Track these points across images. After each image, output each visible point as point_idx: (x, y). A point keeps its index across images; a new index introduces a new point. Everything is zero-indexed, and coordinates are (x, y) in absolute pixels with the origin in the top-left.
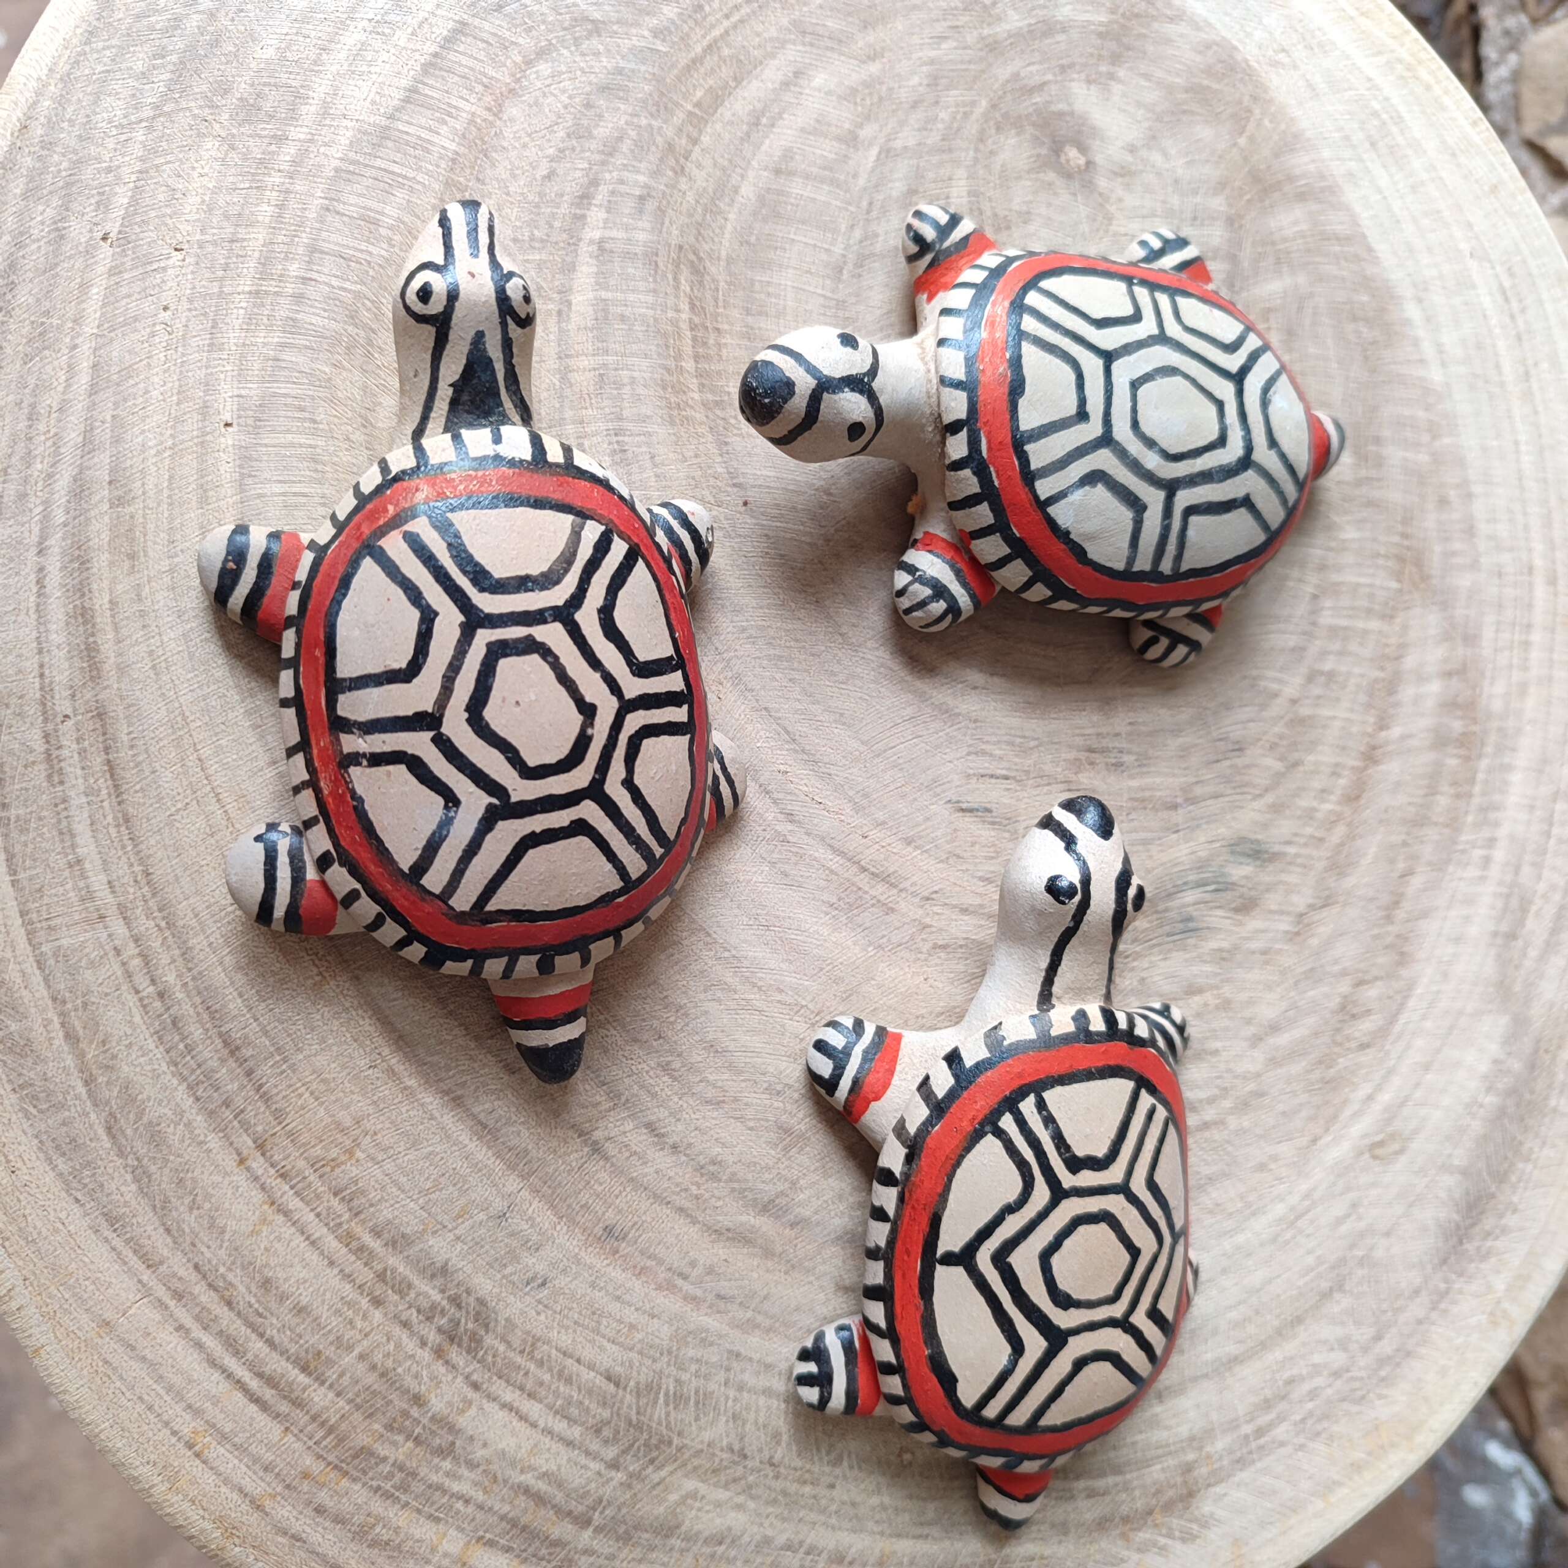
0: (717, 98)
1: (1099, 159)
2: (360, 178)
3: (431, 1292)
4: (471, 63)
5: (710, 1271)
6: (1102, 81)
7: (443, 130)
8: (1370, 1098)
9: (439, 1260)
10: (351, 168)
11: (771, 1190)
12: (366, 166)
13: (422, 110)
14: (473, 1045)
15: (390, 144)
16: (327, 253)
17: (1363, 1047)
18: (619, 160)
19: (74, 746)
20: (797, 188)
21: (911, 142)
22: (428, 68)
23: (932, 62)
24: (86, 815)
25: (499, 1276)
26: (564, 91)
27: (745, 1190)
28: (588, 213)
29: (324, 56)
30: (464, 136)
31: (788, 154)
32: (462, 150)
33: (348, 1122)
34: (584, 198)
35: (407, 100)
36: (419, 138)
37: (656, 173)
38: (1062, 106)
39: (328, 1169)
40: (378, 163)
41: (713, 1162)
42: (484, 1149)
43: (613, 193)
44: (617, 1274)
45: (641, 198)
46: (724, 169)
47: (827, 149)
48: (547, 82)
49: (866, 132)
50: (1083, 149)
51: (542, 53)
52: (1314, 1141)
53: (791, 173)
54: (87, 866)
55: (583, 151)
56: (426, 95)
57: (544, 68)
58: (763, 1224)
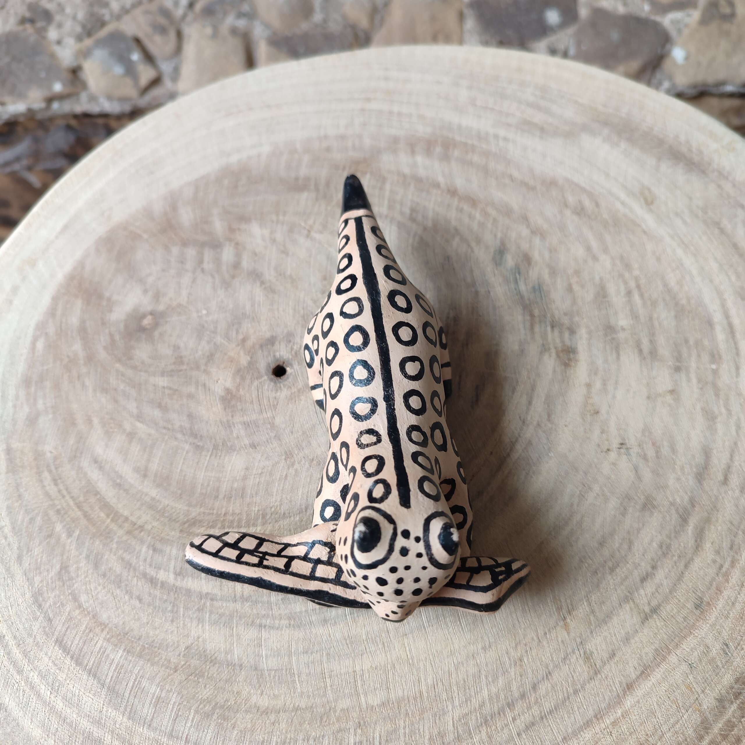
0: (105, 506)
1: (149, 308)
2: (134, 706)
3: (732, 709)
4: (77, 638)
5: (718, 552)
6: (111, 304)
7: (112, 656)
8: (623, 203)
9: (714, 703)
10: (128, 710)
11: (675, 516)
12: (128, 701)
13: (100, 668)
14: (599, 676)
15: (117, 687)
16: (173, 727)
17: (597, 205)
18: (134, 561)
20: (154, 467)
21: (135, 404)
22: (78, 663)
23: (95, 391)
25: (723, 670)
26: (96, 588)
27: (675, 531)
28: (160, 579)
29: (68, 721)
30: (116, 645)
31: (137, 470)
32: (123, 647)
34: (153, 581)
35: (95, 676)
36: (115, 670)
37: (142, 542)
38: (122, 326)
40: (127, 695)
41: (661, 547)
42: (654, 673)
43: (151, 565)
44: (721, 603)
45: (155, 550)
46: (142, 505)
47: (135, 449)
48: (91, 597)
49: (127, 426)
50: (144, 316)
51: (75, 599)
52: (645, 232)
53: (146, 469)
55: (128, 580)
56: (93, 665)
57: (83, 598)
58: (693, 522)
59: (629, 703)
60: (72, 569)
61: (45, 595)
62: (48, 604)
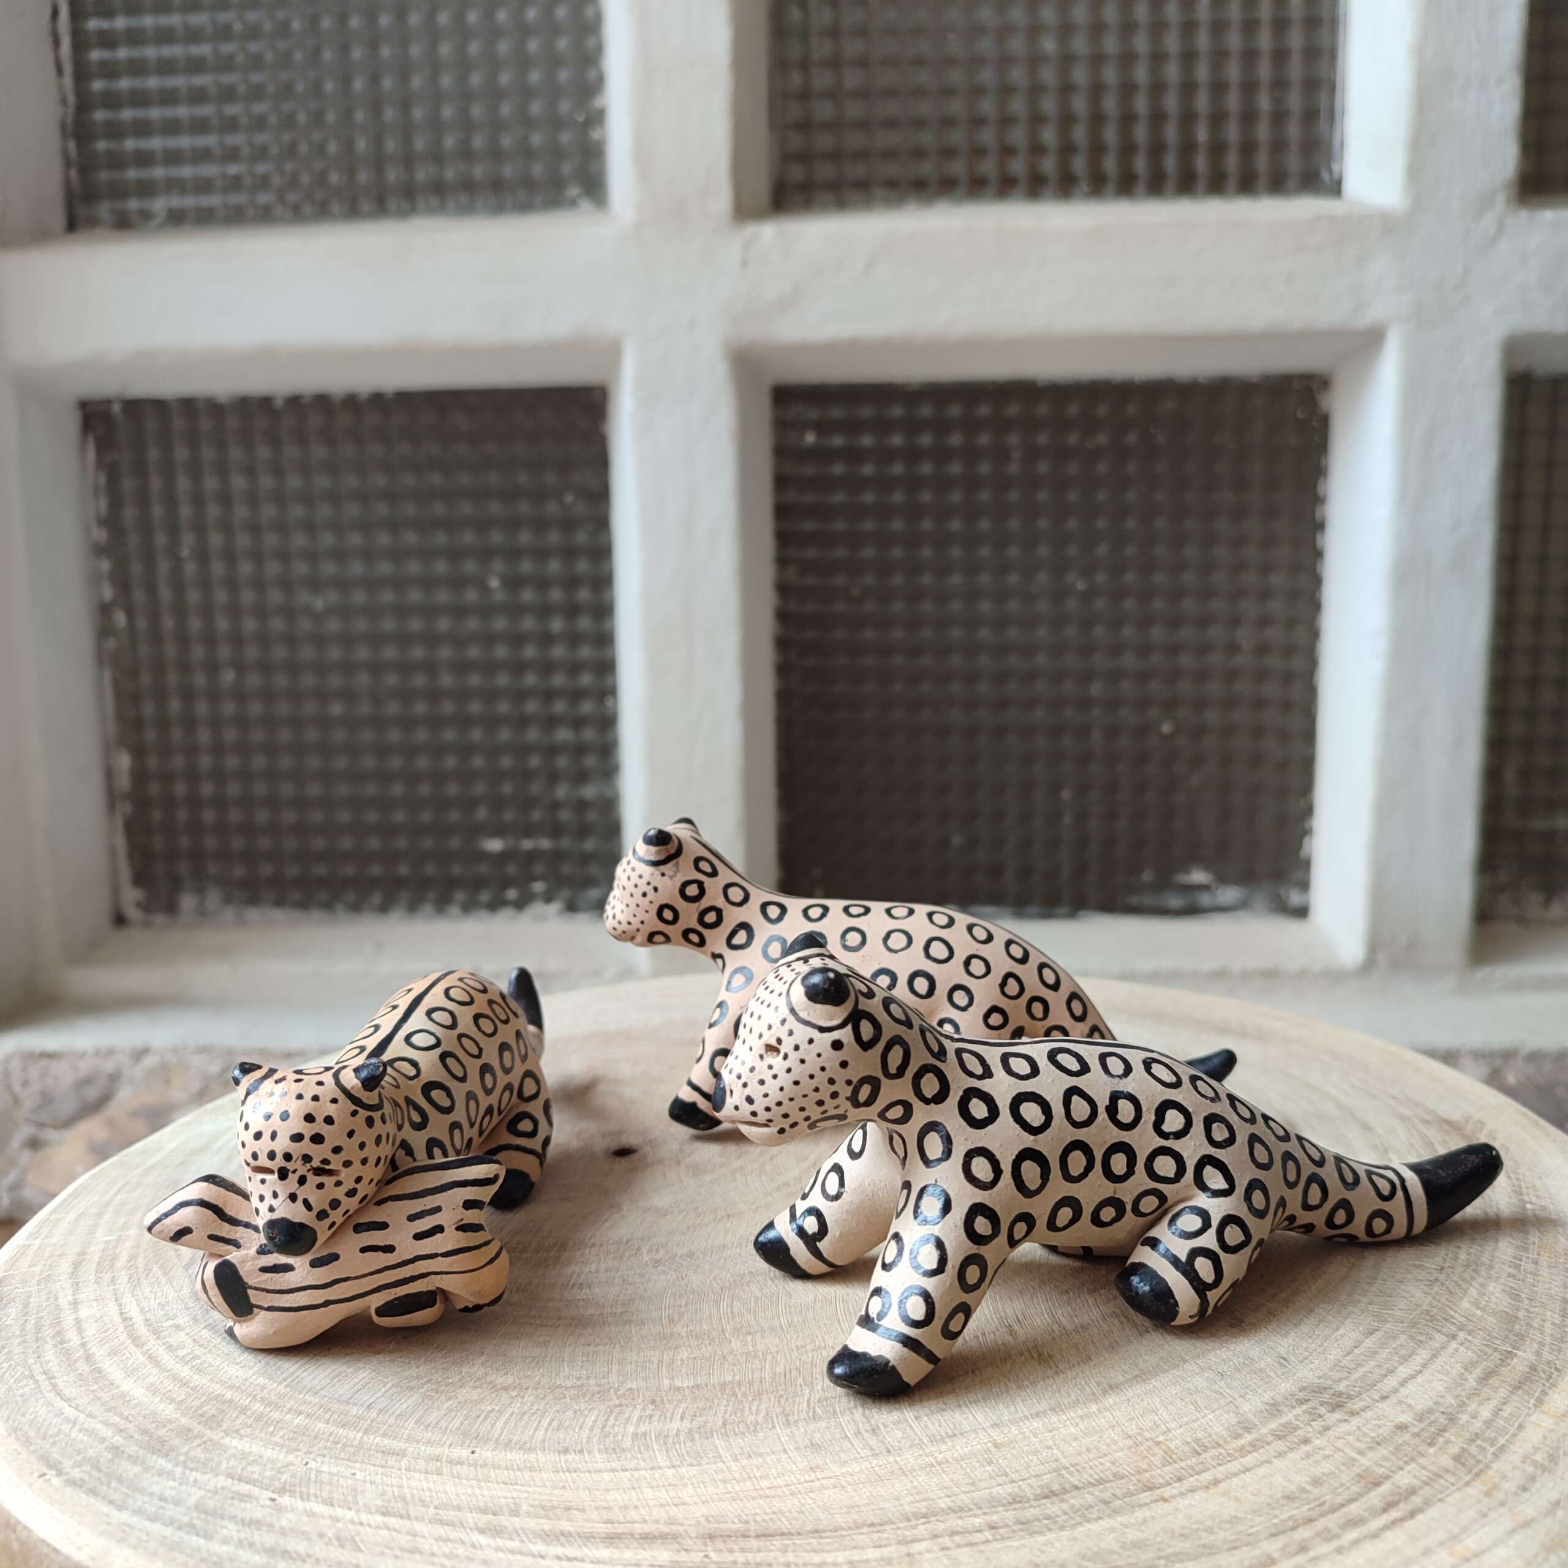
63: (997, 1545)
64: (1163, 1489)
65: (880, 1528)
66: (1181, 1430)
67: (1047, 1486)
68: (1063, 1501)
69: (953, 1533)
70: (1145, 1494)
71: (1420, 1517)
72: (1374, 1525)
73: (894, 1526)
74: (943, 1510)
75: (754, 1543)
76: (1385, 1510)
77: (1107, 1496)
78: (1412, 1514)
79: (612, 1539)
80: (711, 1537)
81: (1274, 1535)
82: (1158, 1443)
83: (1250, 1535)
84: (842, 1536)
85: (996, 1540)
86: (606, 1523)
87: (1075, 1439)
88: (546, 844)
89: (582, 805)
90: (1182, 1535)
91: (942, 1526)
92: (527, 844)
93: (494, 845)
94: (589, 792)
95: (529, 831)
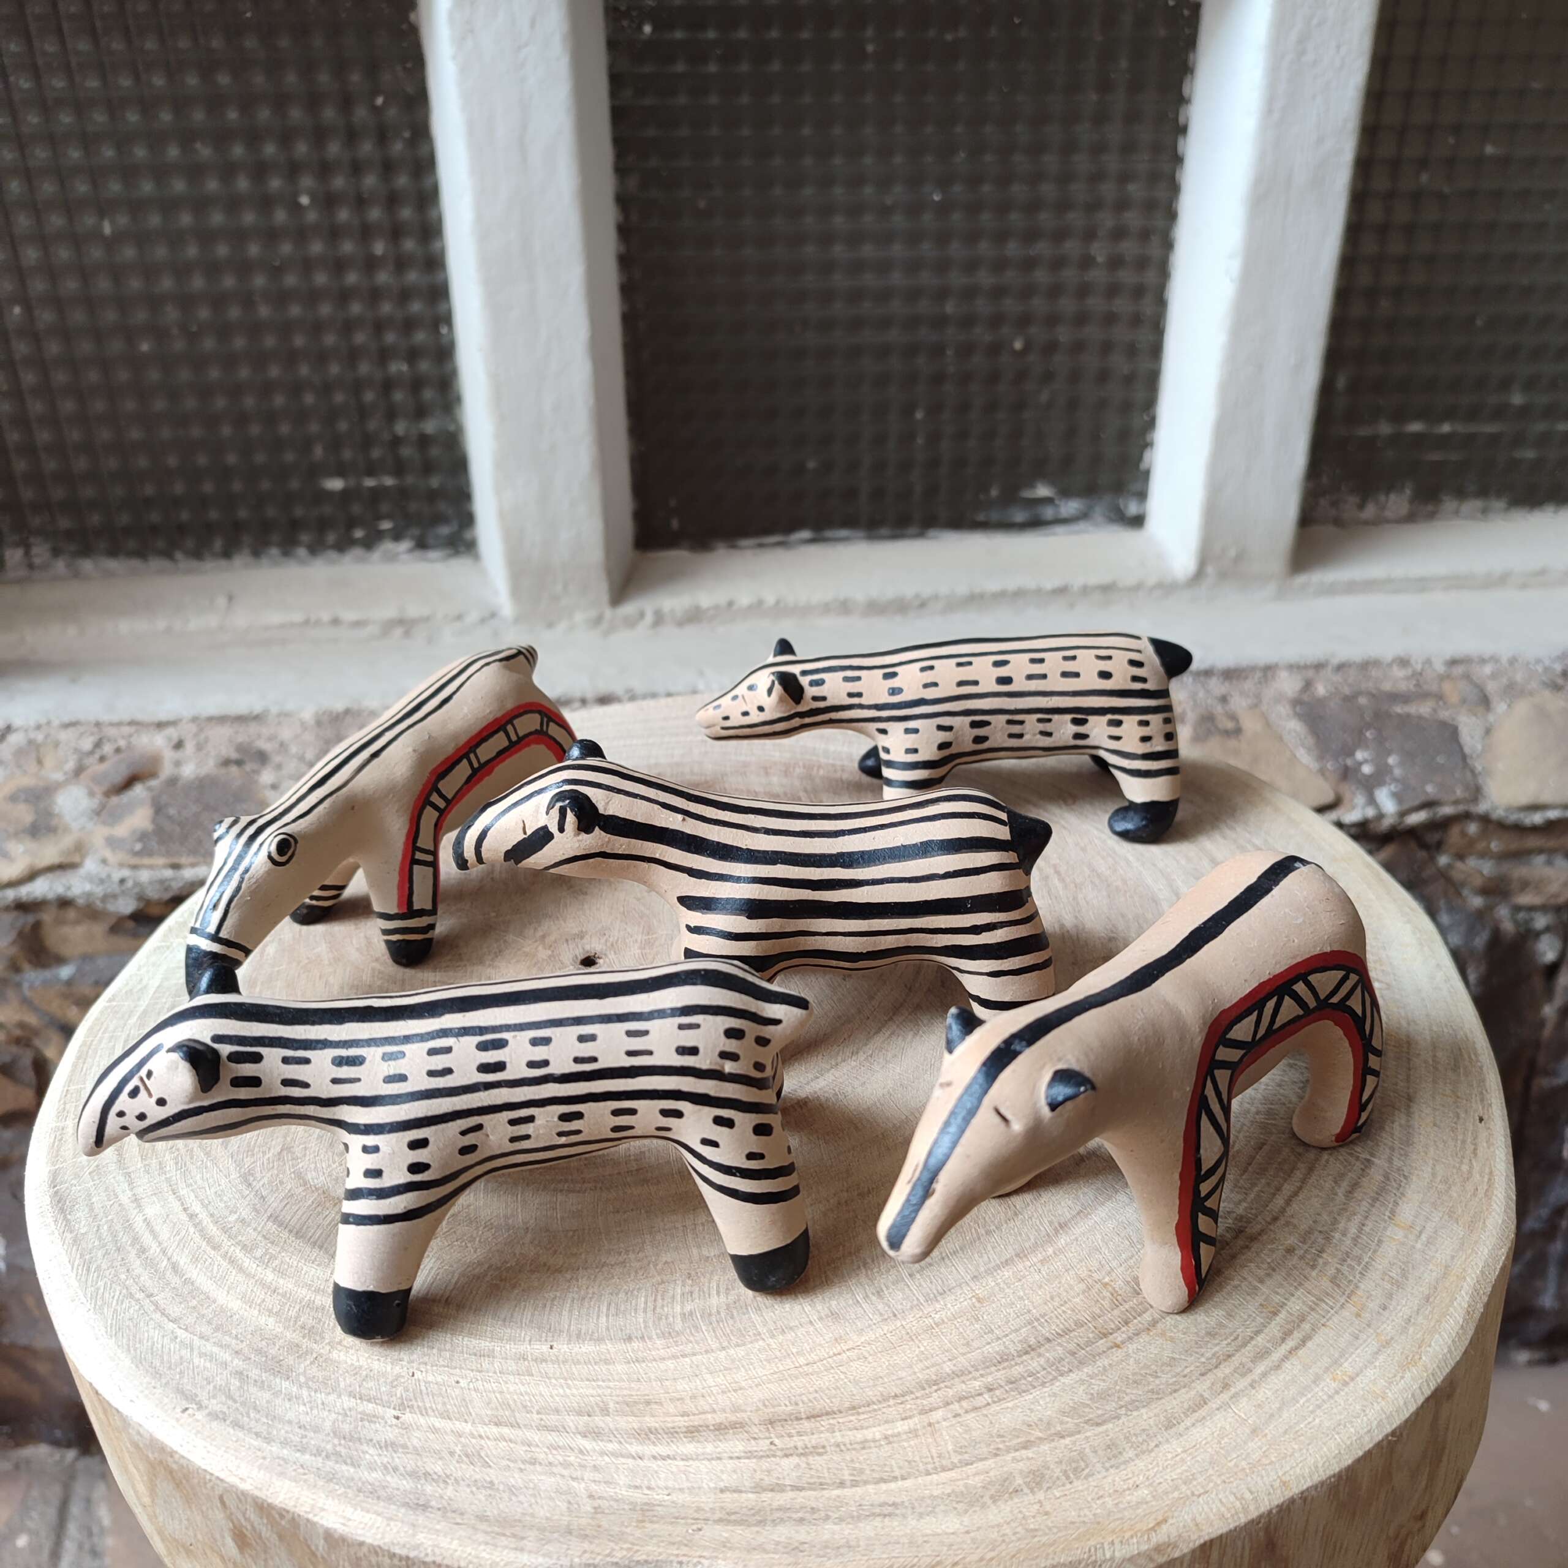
14: (1020, 1217)
19: (795, 1438)
24: (850, 1433)
29: (281, 1291)
33: (1082, 1286)
39: (1119, 1298)
54: (889, 1432)
59: (1063, 1242)
60: (298, 1150)
61: (258, 1175)
62: (261, 1183)
63: (995, 1408)
64: (1115, 1335)
65: (902, 1399)
66: (1122, 1269)
67: (1025, 1341)
68: (1040, 1355)
69: (960, 1399)
70: (1102, 1341)
71: (1309, 1344)
72: (1276, 1356)
73: (913, 1396)
74: (949, 1375)
75: (807, 1425)
76: (1283, 1340)
77: (1072, 1346)
78: (1304, 1342)
79: (692, 1432)
80: (771, 1423)
81: (1202, 1375)
82: (1105, 1285)
83: (1185, 1376)
84: (875, 1410)
85: (994, 1402)
86: (682, 1416)
87: (1040, 1287)
88: (389, 481)
89: (424, 441)
90: (1135, 1382)
91: (951, 1392)
92: (370, 482)
93: (335, 484)
94: (430, 426)
95: (371, 471)
